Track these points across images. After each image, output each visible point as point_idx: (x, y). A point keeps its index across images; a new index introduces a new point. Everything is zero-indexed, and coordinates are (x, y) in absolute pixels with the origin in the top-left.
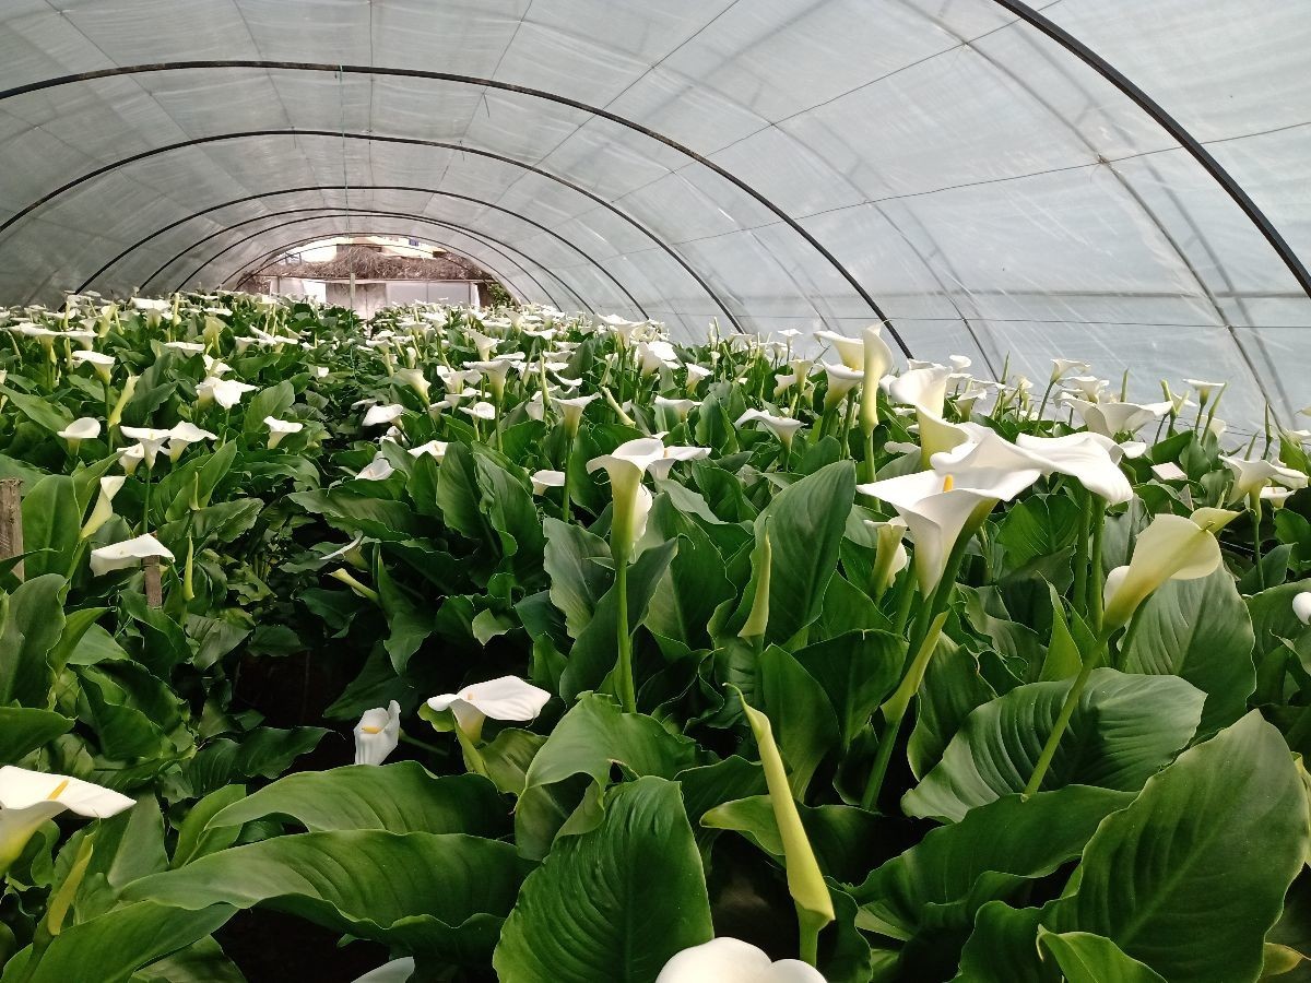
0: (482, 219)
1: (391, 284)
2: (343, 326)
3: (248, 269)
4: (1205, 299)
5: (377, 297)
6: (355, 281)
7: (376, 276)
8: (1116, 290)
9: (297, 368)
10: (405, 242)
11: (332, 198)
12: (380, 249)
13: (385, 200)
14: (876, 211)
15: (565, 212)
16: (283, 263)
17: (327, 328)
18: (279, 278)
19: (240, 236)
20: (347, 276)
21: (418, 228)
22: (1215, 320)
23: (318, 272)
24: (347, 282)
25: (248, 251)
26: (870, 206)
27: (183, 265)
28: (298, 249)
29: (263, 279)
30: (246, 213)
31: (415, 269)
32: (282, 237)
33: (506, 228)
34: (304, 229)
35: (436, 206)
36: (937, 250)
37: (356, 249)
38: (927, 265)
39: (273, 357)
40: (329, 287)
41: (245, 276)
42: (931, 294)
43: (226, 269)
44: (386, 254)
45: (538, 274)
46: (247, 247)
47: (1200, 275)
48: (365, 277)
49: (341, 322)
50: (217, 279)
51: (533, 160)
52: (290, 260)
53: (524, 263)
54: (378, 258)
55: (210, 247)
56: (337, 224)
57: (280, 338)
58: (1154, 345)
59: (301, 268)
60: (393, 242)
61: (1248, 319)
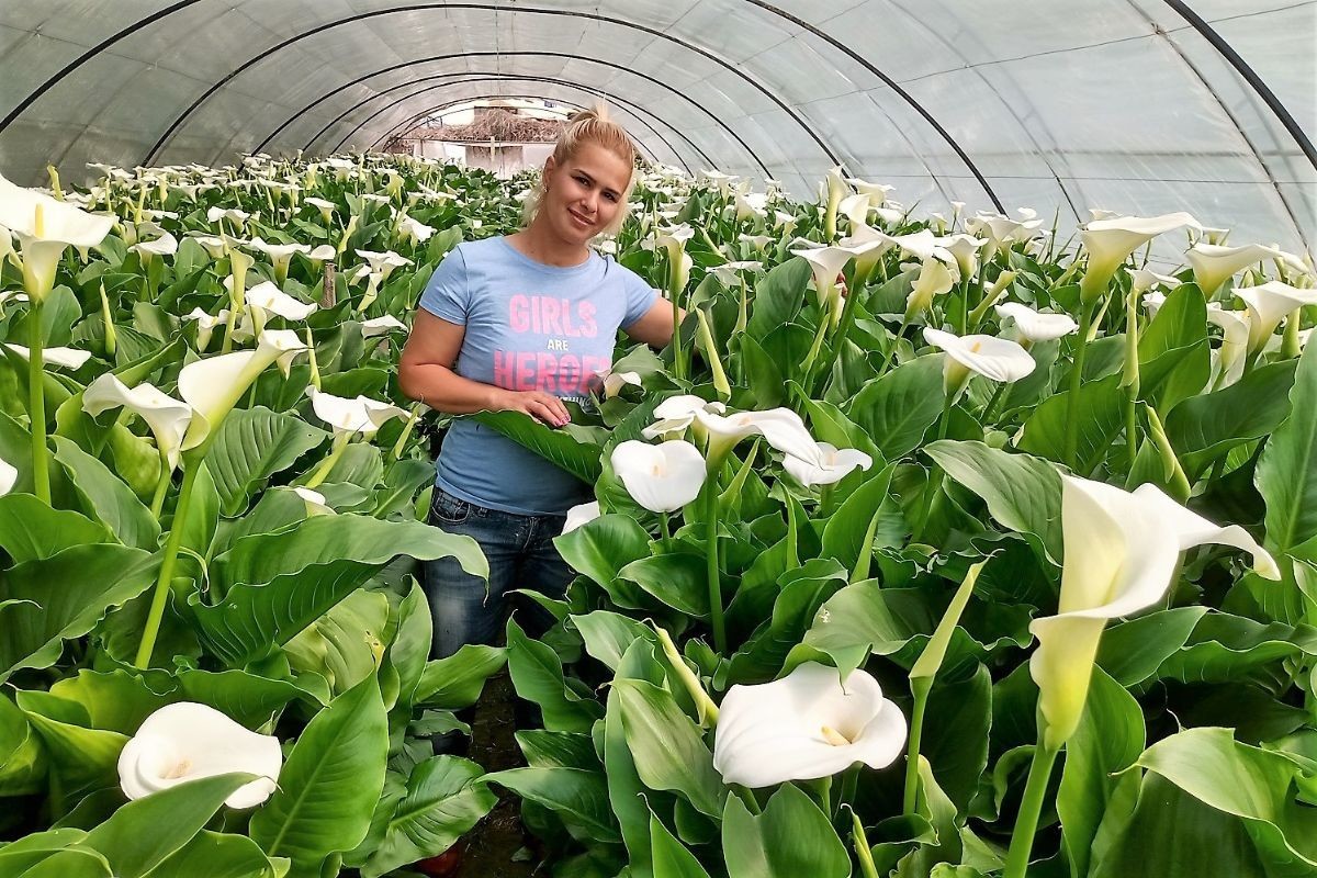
0: (616, 82)
1: (527, 148)
2: (488, 186)
3: (394, 133)
4: (1253, 158)
5: (514, 160)
6: (493, 144)
7: (512, 139)
8: (1181, 149)
9: (457, 220)
10: (541, 104)
11: (474, 64)
12: (516, 111)
13: (523, 65)
14: (976, 75)
15: (693, 74)
16: (425, 126)
17: (474, 188)
18: (422, 141)
19: (388, 100)
20: (486, 139)
21: (554, 91)
22: (1262, 176)
23: (459, 136)
24: (488, 145)
25: (395, 115)
26: (971, 70)
27: (338, 128)
28: (440, 113)
29: (407, 141)
30: (396, 79)
31: (549, 131)
32: (426, 102)
33: (638, 91)
34: (447, 94)
35: (572, 70)
36: (1033, 112)
37: (495, 111)
38: (1023, 126)
39: (439, 209)
40: (469, 149)
41: (391, 139)
42: (1028, 153)
43: (374, 134)
44: (522, 116)
45: (669, 136)
46: (394, 111)
47: (1248, 135)
48: (504, 139)
49: (485, 182)
50: (366, 142)
51: (662, 25)
52: (431, 123)
53: (656, 125)
54: (516, 121)
55: (361, 112)
56: (478, 87)
57: (442, 194)
58: (1216, 201)
59: (442, 131)
60: (529, 105)
61: (1294, 175)
